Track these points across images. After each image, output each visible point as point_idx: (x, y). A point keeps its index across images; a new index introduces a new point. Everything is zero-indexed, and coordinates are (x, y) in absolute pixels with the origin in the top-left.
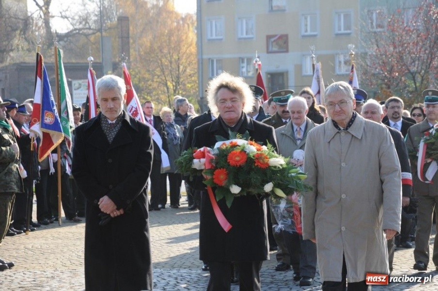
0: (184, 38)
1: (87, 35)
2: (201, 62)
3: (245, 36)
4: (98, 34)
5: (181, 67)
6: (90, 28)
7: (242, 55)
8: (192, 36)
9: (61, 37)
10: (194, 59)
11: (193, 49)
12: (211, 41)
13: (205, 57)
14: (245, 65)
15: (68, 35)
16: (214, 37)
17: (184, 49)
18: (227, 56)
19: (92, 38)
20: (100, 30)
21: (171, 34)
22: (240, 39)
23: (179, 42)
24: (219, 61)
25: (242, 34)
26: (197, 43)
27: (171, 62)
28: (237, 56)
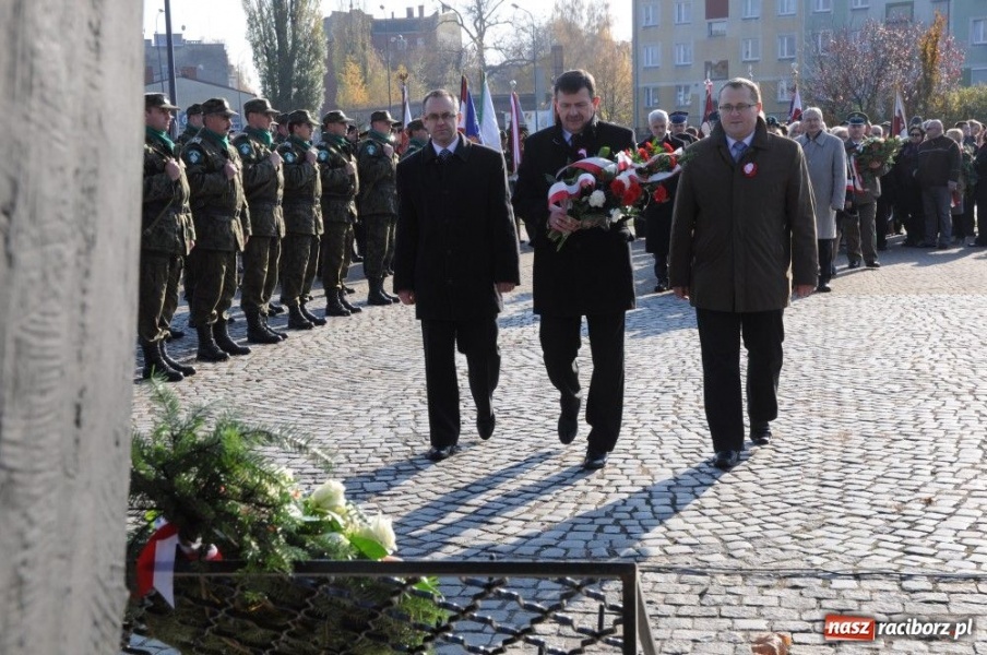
0: (618, 67)
1: (520, 67)
2: (636, 91)
3: (682, 63)
4: (532, 65)
5: (616, 97)
6: (524, 59)
7: (677, 83)
8: (627, 64)
9: (493, 70)
10: (629, 89)
11: (629, 79)
12: (647, 69)
13: (641, 85)
14: (682, 93)
15: (502, 66)
16: (650, 65)
17: (618, 79)
18: (663, 84)
19: (525, 69)
20: (534, 61)
21: (605, 62)
22: (677, 66)
23: (615, 70)
24: (655, 90)
25: (679, 60)
26: (633, 73)
27: (605, 92)
28: (674, 84)
